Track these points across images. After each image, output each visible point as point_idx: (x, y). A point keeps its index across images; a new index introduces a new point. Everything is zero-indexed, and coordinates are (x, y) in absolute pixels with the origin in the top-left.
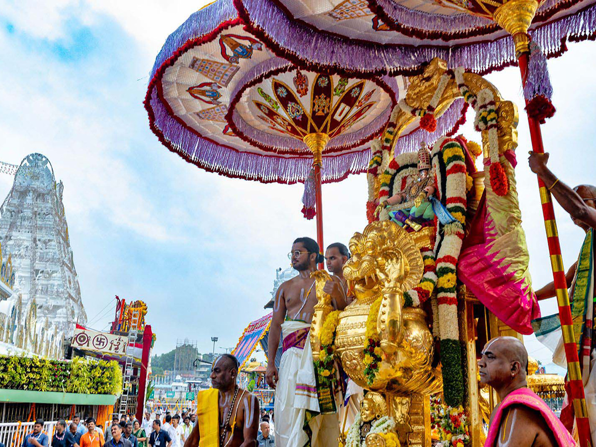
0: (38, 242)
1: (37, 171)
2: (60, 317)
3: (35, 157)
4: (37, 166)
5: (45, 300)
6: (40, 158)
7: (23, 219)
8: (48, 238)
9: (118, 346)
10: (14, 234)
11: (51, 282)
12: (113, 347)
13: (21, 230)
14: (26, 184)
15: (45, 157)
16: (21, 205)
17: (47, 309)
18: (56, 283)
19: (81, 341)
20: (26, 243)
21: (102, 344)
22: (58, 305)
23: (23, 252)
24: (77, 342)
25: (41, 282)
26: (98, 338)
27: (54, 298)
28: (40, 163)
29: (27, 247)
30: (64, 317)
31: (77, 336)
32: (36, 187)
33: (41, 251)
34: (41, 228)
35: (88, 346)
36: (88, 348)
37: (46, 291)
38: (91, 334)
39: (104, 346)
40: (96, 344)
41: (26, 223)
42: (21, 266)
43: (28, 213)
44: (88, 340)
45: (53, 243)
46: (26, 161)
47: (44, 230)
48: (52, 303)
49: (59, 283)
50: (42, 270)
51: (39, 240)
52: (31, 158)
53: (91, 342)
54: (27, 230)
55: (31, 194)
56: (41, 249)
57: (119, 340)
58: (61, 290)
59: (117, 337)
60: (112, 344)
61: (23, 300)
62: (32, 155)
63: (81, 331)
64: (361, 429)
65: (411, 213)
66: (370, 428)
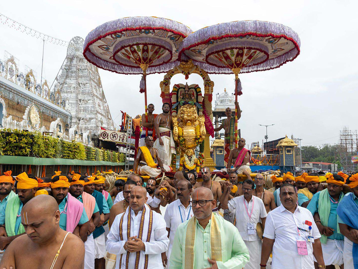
0: (81, 85)
1: (78, 46)
2: (93, 124)
3: (76, 39)
4: (77, 43)
5: (85, 115)
6: (79, 39)
7: (72, 72)
8: (86, 82)
9: (123, 138)
10: (68, 81)
11: (88, 105)
12: (121, 139)
13: (71, 79)
14: (73, 54)
15: (82, 38)
16: (70, 65)
17: (86, 120)
18: (90, 106)
19: (104, 136)
20: (74, 85)
21: (115, 137)
22: (92, 117)
23: (72, 90)
24: (102, 137)
25: (83, 106)
26: (113, 134)
27: (89, 114)
28: (79, 42)
29: (74, 87)
30: (95, 124)
31: (102, 134)
32: (77, 55)
33: (83, 89)
34: (81, 77)
35: (108, 139)
36: (108, 140)
37: (85, 110)
38: (109, 132)
39: (116, 138)
40: (112, 138)
41: (74, 74)
42: (71, 97)
43: (74, 69)
44: (108, 136)
45: (88, 85)
46: (72, 41)
47: (83, 78)
48: (88, 116)
49: (92, 105)
50: (83, 99)
51: (81, 83)
52: (74, 39)
53: (109, 137)
54: (74, 78)
55: (75, 59)
56: (83, 88)
57: (124, 135)
58: (93, 109)
59: (123, 133)
60: (120, 137)
61: (73, 115)
62: (75, 38)
63: (104, 131)
64: (188, 158)
65: (189, 103)
66: (192, 158)
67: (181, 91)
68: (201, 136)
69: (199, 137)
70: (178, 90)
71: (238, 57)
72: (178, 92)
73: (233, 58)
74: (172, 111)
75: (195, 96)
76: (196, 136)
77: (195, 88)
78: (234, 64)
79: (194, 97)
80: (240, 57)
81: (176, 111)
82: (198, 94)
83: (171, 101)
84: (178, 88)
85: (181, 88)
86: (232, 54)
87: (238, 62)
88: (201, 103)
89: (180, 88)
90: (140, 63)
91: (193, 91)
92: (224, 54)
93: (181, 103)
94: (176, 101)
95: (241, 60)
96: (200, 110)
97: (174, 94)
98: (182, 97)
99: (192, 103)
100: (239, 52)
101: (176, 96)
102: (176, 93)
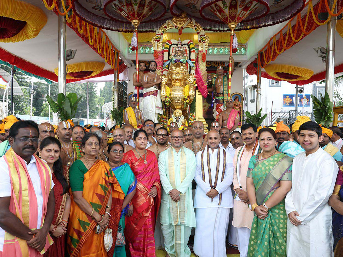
64: (176, 118)
65: (181, 60)
66: (180, 118)
67: (173, 48)
68: (189, 97)
69: (186, 97)
70: (170, 46)
71: (232, 9)
72: (169, 49)
73: (226, 11)
74: (164, 69)
75: (188, 52)
76: (184, 97)
77: (187, 44)
78: (229, 17)
79: (187, 54)
80: (234, 9)
81: (167, 69)
82: (191, 50)
83: (163, 59)
84: (170, 45)
85: (174, 44)
86: (225, 6)
87: (233, 15)
88: (193, 60)
89: (172, 45)
90: (133, 19)
91: (186, 48)
92: (217, 7)
93: (172, 61)
94: (167, 59)
95: (235, 13)
96: (192, 68)
97: (166, 51)
98: (173, 54)
99: (184, 61)
100: (232, 3)
101: (167, 53)
102: (168, 50)
